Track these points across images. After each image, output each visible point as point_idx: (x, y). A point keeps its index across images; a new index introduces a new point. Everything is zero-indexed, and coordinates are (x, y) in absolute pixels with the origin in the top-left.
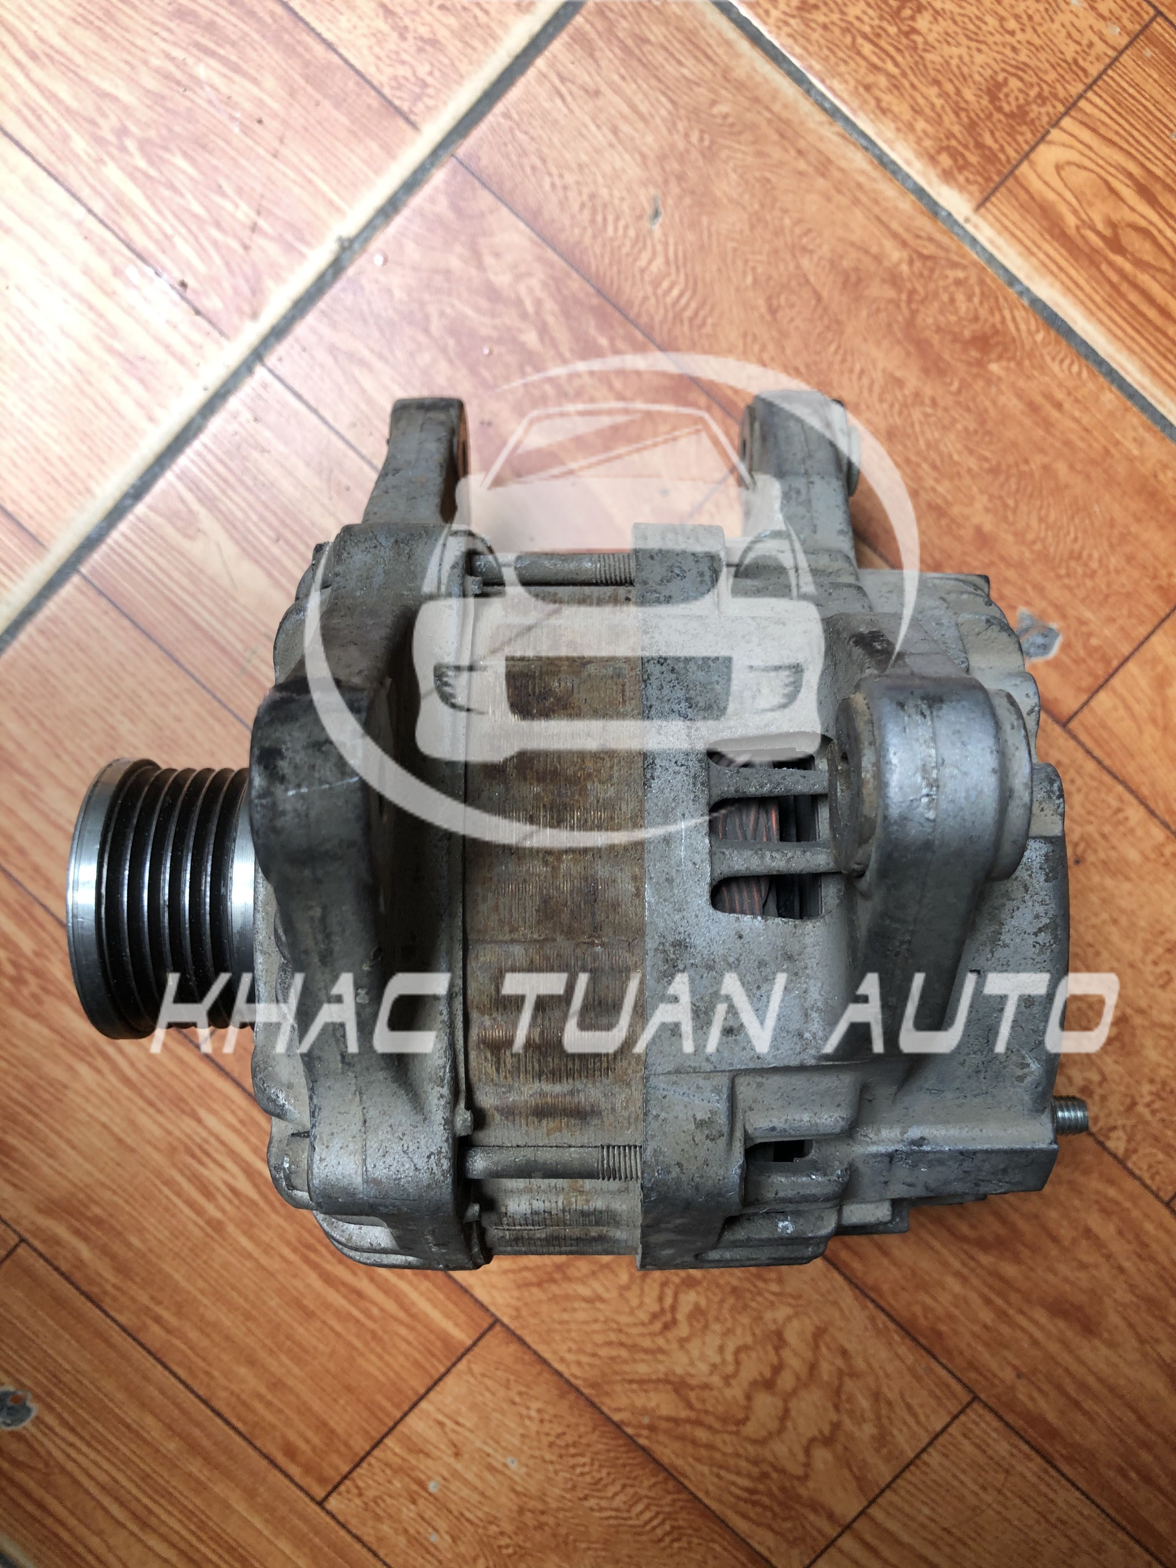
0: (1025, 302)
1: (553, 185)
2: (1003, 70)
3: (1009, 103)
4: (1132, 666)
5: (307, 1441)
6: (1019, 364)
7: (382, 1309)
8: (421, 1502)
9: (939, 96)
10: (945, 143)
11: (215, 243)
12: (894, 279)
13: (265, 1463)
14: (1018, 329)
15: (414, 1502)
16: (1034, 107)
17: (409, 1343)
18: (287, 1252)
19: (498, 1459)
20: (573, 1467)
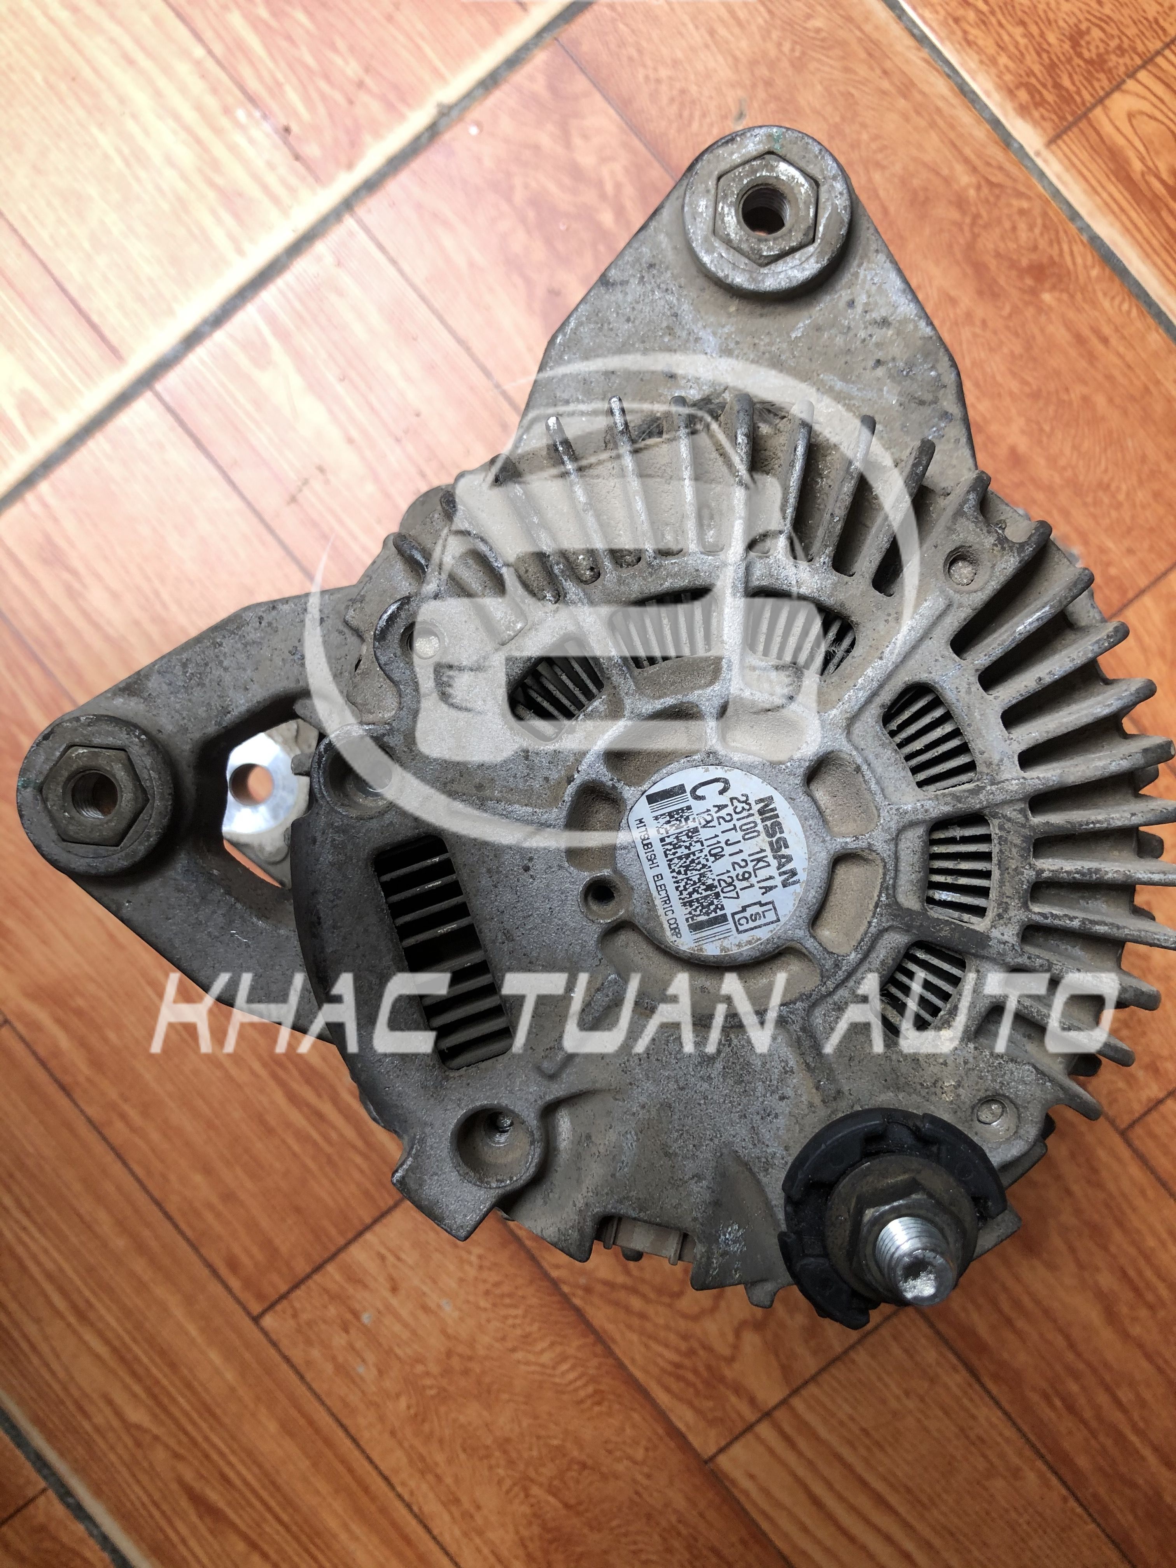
0: (1085, 238)
1: (647, 78)
2: (1088, 20)
3: (1089, 50)
4: (1147, 600)
5: (252, 1257)
6: (1072, 297)
7: (341, 1135)
8: (353, 1331)
9: (1024, 36)
10: (1025, 79)
11: (324, 97)
12: (960, 203)
13: (205, 1272)
14: (1074, 263)
15: (346, 1330)
16: (1113, 57)
17: (362, 1171)
18: (257, 1066)
19: (433, 1299)
20: (506, 1317)
